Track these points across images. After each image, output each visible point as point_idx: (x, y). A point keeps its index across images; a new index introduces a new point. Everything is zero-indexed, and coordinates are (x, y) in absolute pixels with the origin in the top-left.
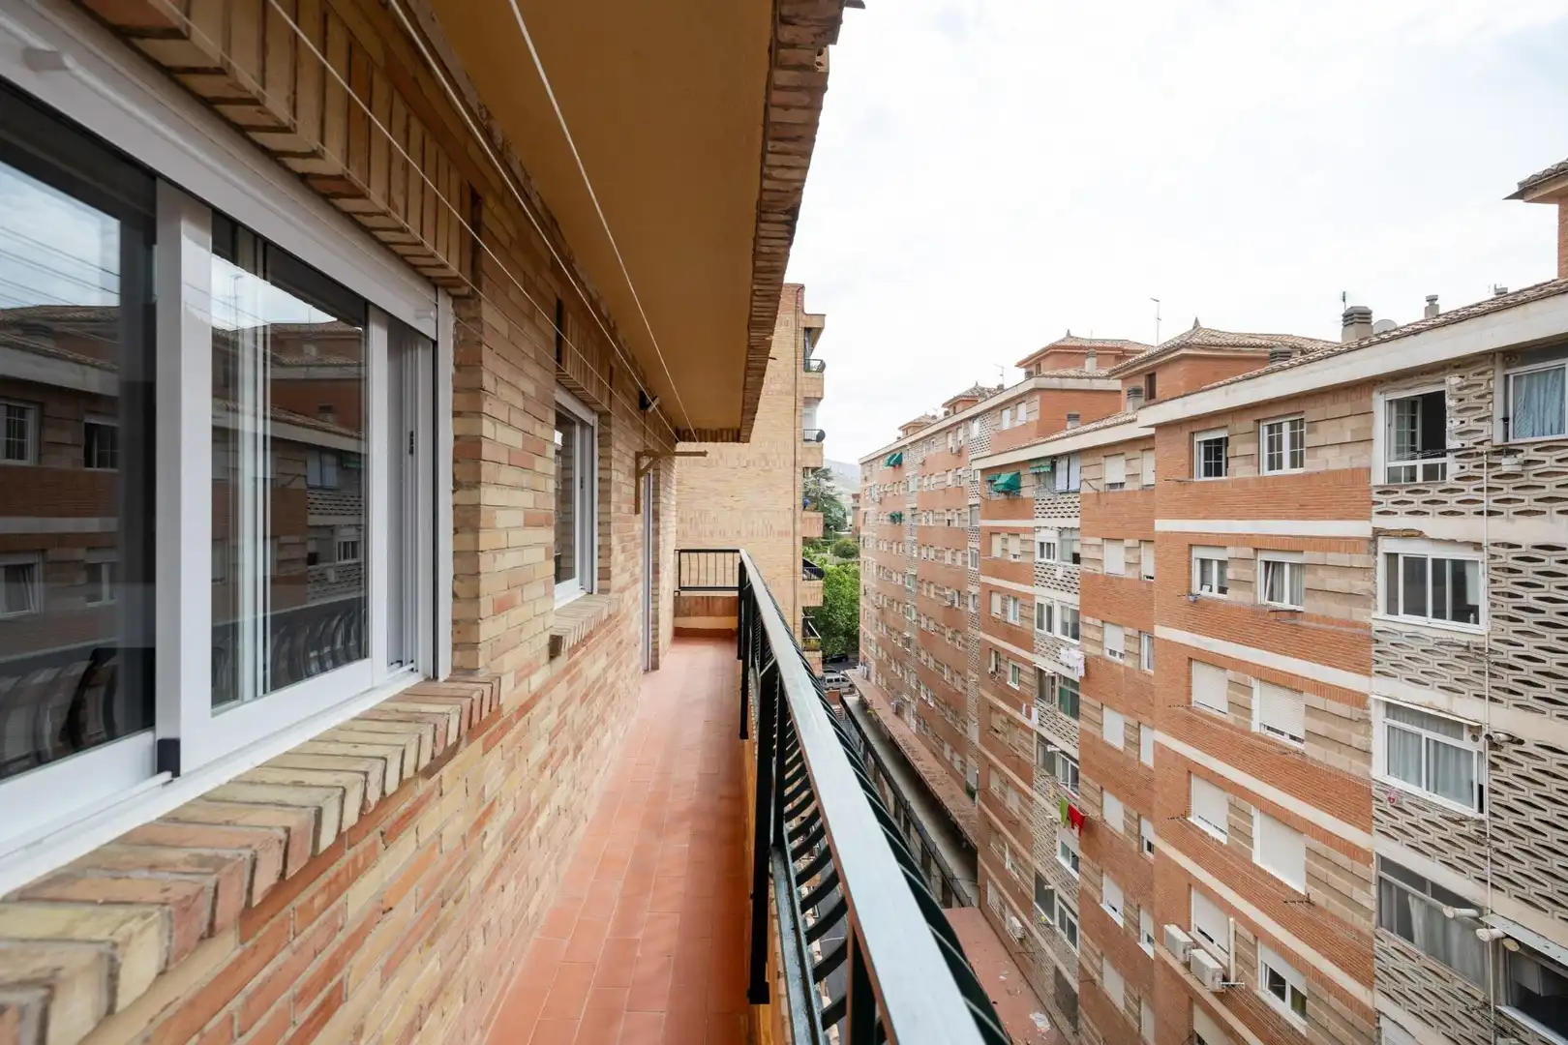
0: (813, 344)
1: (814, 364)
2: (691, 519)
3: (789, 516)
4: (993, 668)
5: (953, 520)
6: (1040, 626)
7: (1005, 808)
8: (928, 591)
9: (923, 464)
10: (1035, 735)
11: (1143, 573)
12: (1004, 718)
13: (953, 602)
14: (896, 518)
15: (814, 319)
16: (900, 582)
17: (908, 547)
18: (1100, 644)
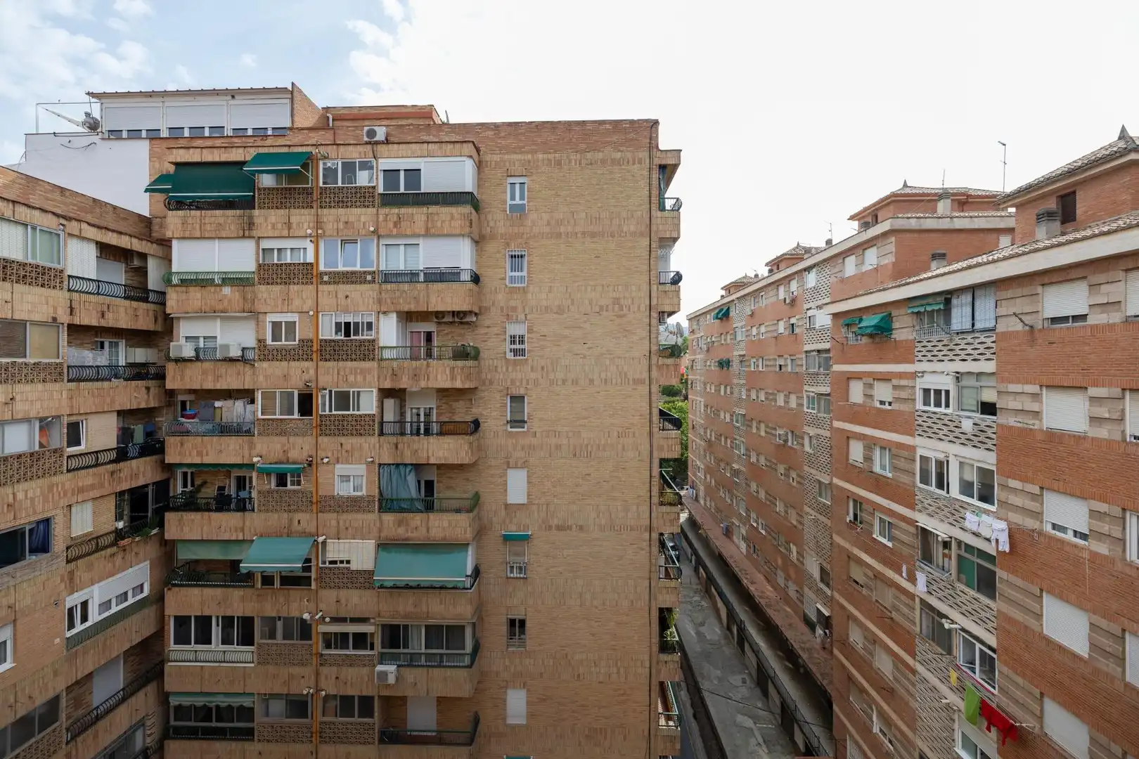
0: (668, 184)
1: (669, 204)
2: (543, 368)
3: (645, 362)
4: (850, 517)
5: (786, 365)
6: (925, 479)
7: (872, 668)
8: (758, 429)
9: (752, 315)
10: (917, 600)
11: (1128, 433)
12: (870, 574)
13: (786, 441)
14: (724, 364)
15: (669, 154)
16: (728, 420)
17: (736, 390)
18: (1038, 515)
